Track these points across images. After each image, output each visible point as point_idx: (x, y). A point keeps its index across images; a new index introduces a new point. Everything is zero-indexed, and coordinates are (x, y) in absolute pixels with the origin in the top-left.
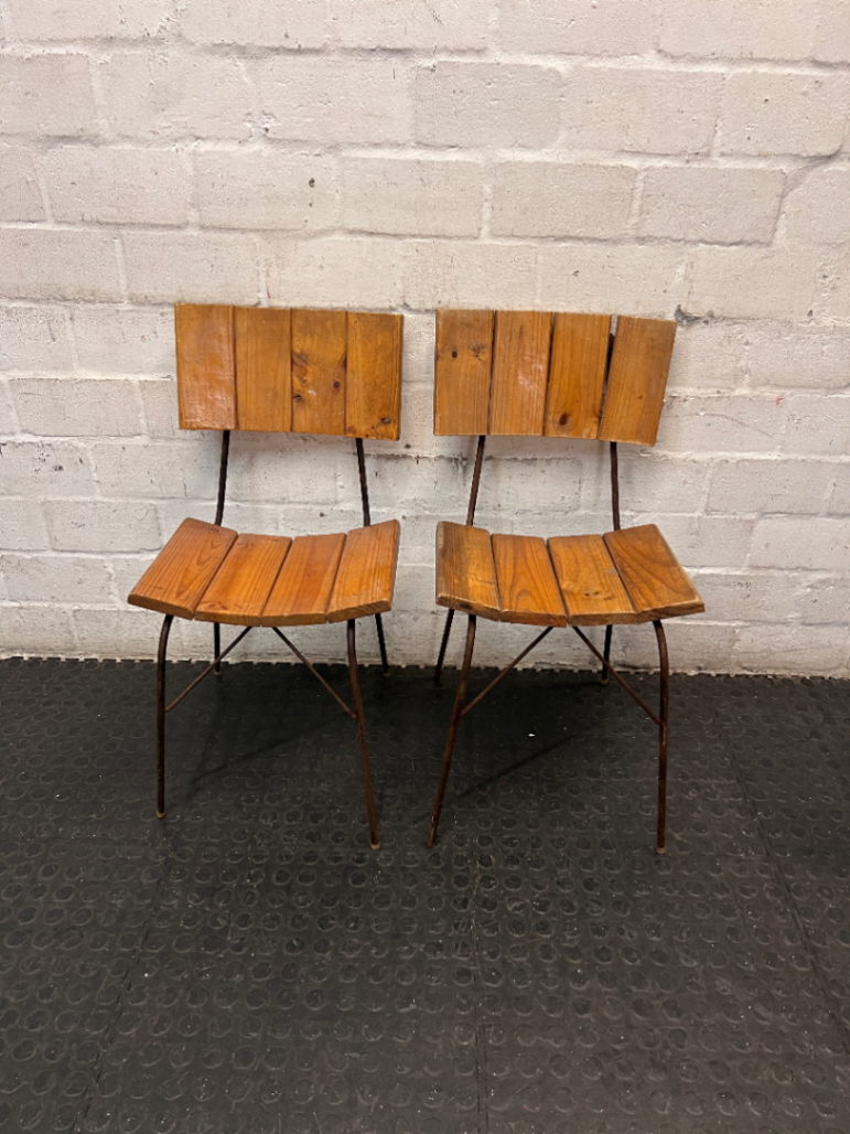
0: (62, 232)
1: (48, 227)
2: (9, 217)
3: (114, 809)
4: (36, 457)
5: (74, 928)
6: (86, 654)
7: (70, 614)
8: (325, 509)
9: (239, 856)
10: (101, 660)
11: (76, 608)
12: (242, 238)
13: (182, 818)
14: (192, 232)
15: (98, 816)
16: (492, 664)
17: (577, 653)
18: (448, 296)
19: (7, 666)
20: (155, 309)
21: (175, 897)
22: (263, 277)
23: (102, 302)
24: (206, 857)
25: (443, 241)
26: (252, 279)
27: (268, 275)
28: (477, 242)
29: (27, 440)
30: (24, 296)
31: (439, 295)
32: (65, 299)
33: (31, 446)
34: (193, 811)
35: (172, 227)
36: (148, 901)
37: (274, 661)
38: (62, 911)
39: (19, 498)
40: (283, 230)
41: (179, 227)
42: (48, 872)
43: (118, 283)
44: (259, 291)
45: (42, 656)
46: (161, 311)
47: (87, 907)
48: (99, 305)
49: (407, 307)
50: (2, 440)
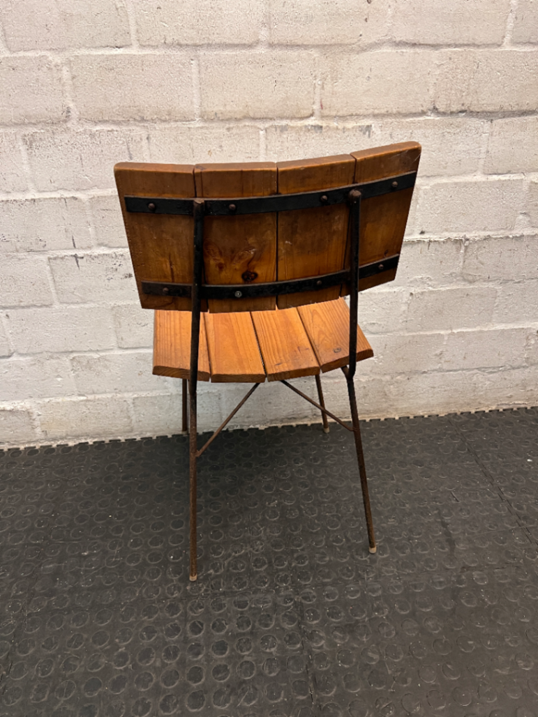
0: (145, 55)
1: (134, 51)
2: (98, 43)
3: (226, 563)
4: (110, 267)
5: (244, 682)
6: (142, 434)
7: (130, 401)
9: (357, 592)
10: (155, 438)
11: (135, 396)
12: (304, 53)
13: (290, 564)
14: (261, 50)
15: (216, 571)
16: (465, 410)
17: (529, 394)
18: (470, 99)
19: (77, 451)
20: (222, 124)
21: (321, 638)
22: (318, 90)
23: (176, 121)
24: (328, 596)
25: (472, 49)
26: (309, 92)
27: (323, 88)
28: (499, 49)
29: (102, 252)
30: (107, 119)
31: (464, 98)
32: (143, 120)
33: (105, 258)
34: (295, 555)
35: (244, 46)
36: (298, 646)
37: (294, 424)
38: (226, 666)
39: (92, 305)
40: (341, 45)
41: (250, 46)
42: (196, 629)
43: (192, 103)
44: (314, 103)
45: (103, 439)
46: (227, 126)
47: (246, 659)
48: (173, 124)
49: (435, 110)
50: (80, 253)
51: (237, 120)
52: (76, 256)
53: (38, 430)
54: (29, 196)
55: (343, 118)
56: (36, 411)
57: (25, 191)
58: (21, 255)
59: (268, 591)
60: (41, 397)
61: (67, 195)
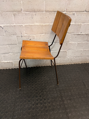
3: (48, 88)
4: (27, 38)
5: (54, 108)
8: (67, 43)
9: (70, 93)
13: (59, 89)
15: (47, 90)
20: (49, 12)
21: (66, 101)
22: (66, 7)
29: (26, 35)
30: (29, 11)
32: (35, 11)
36: (62, 103)
38: (51, 106)
43: (44, 8)
44: (65, 9)
47: (54, 105)
48: (40, 12)
49: (86, 11)
50: (22, 35)
51: (51, 12)
52: (21, 36)
53: (14, 65)
54: (14, 25)
55: (70, 12)
56: (13, 62)
57: (13, 24)
58: (12, 35)
59: (56, 93)
60: (14, 60)
61: (21, 25)
